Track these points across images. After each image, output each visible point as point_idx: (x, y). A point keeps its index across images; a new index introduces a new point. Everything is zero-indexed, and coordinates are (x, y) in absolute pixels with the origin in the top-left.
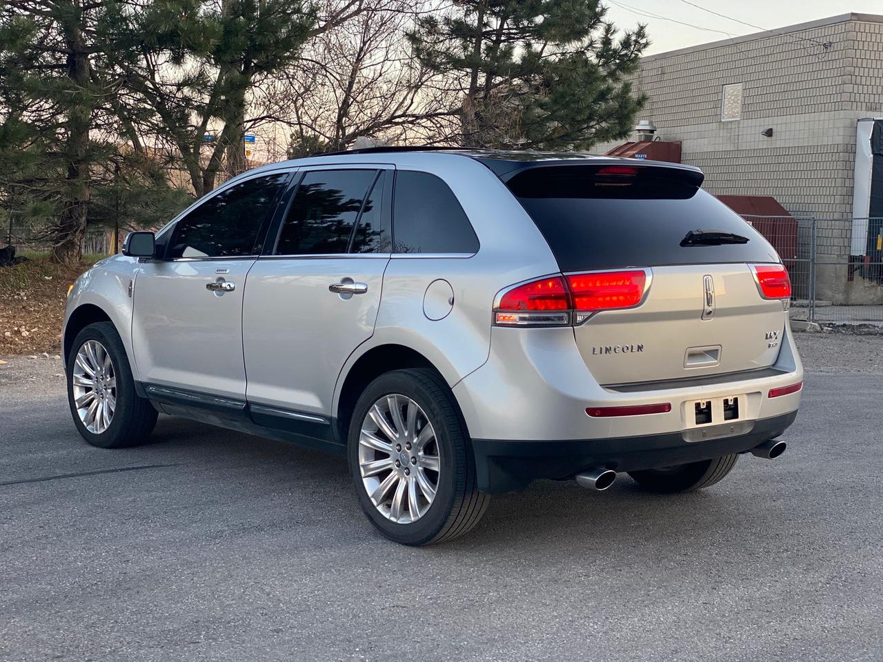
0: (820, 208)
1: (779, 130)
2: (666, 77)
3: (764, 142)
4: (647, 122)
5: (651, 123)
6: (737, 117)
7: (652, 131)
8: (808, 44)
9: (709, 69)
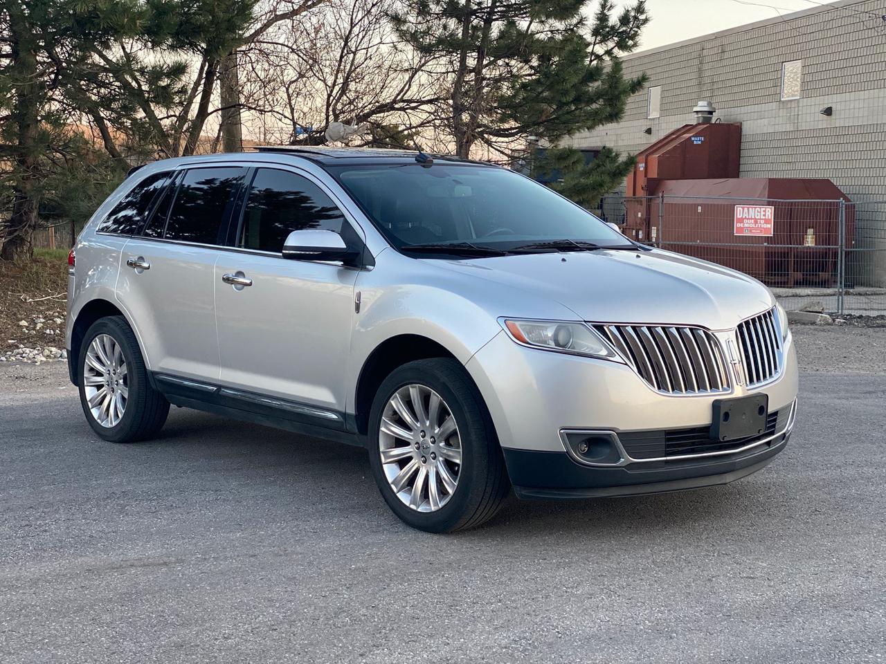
0: (880, 190)
1: (839, 108)
2: (726, 55)
3: (824, 122)
4: (705, 103)
5: (710, 104)
6: (795, 96)
7: (711, 113)
8: (865, 17)
9: (768, 46)
